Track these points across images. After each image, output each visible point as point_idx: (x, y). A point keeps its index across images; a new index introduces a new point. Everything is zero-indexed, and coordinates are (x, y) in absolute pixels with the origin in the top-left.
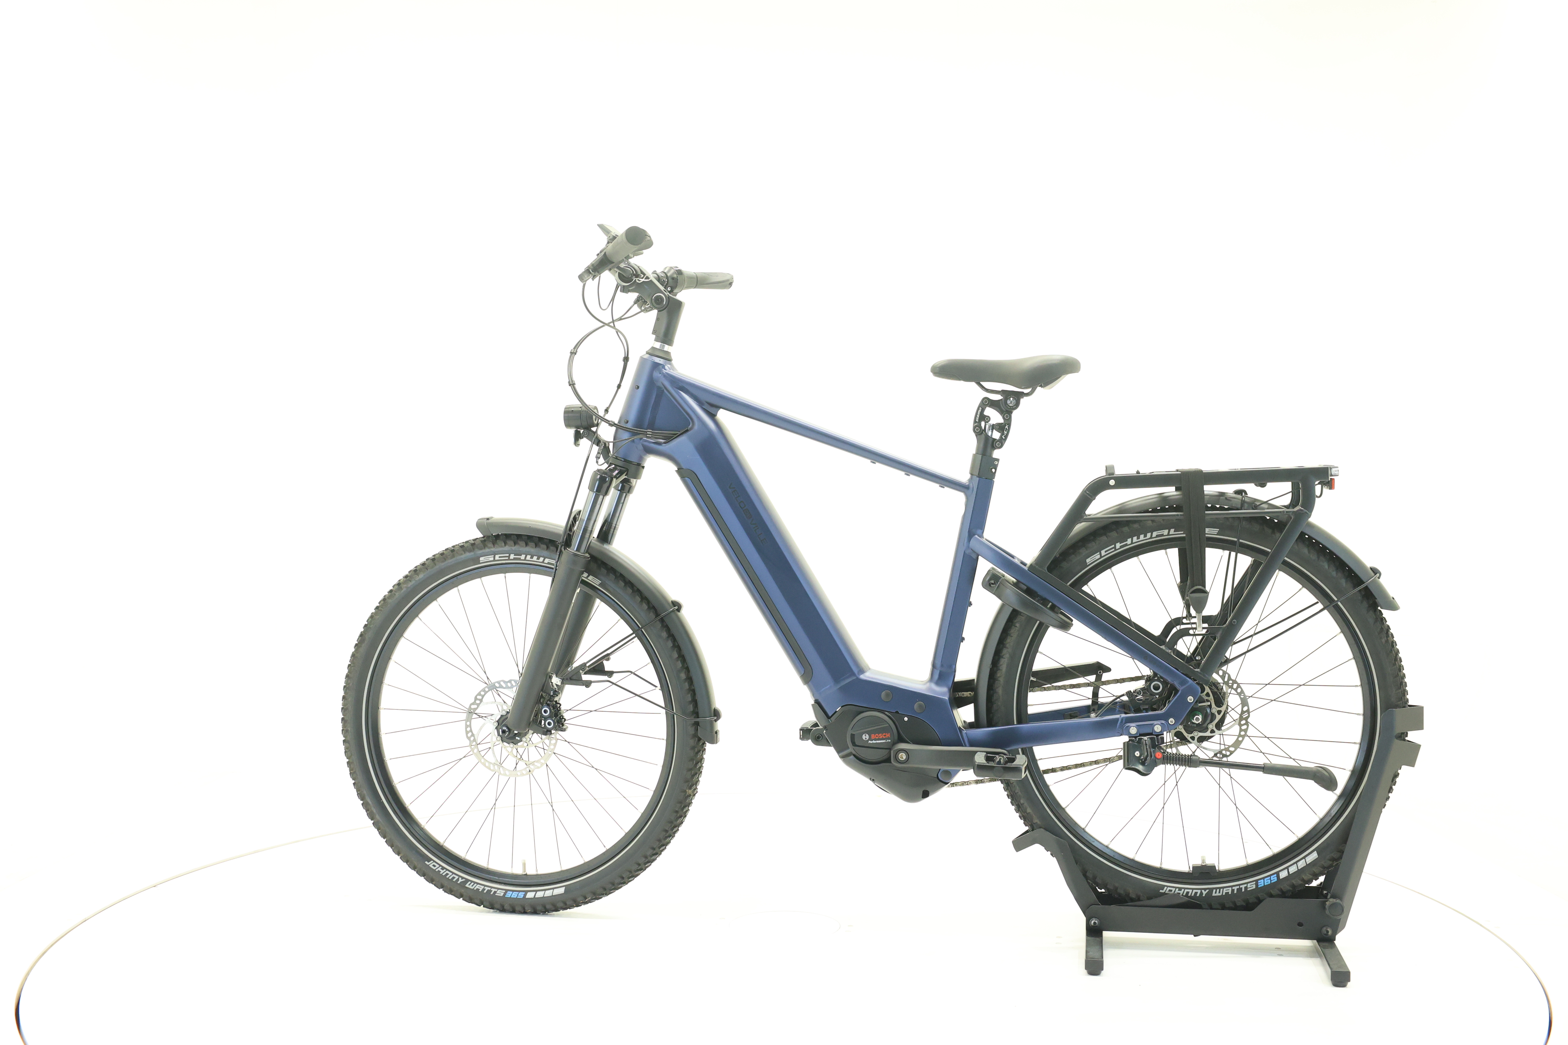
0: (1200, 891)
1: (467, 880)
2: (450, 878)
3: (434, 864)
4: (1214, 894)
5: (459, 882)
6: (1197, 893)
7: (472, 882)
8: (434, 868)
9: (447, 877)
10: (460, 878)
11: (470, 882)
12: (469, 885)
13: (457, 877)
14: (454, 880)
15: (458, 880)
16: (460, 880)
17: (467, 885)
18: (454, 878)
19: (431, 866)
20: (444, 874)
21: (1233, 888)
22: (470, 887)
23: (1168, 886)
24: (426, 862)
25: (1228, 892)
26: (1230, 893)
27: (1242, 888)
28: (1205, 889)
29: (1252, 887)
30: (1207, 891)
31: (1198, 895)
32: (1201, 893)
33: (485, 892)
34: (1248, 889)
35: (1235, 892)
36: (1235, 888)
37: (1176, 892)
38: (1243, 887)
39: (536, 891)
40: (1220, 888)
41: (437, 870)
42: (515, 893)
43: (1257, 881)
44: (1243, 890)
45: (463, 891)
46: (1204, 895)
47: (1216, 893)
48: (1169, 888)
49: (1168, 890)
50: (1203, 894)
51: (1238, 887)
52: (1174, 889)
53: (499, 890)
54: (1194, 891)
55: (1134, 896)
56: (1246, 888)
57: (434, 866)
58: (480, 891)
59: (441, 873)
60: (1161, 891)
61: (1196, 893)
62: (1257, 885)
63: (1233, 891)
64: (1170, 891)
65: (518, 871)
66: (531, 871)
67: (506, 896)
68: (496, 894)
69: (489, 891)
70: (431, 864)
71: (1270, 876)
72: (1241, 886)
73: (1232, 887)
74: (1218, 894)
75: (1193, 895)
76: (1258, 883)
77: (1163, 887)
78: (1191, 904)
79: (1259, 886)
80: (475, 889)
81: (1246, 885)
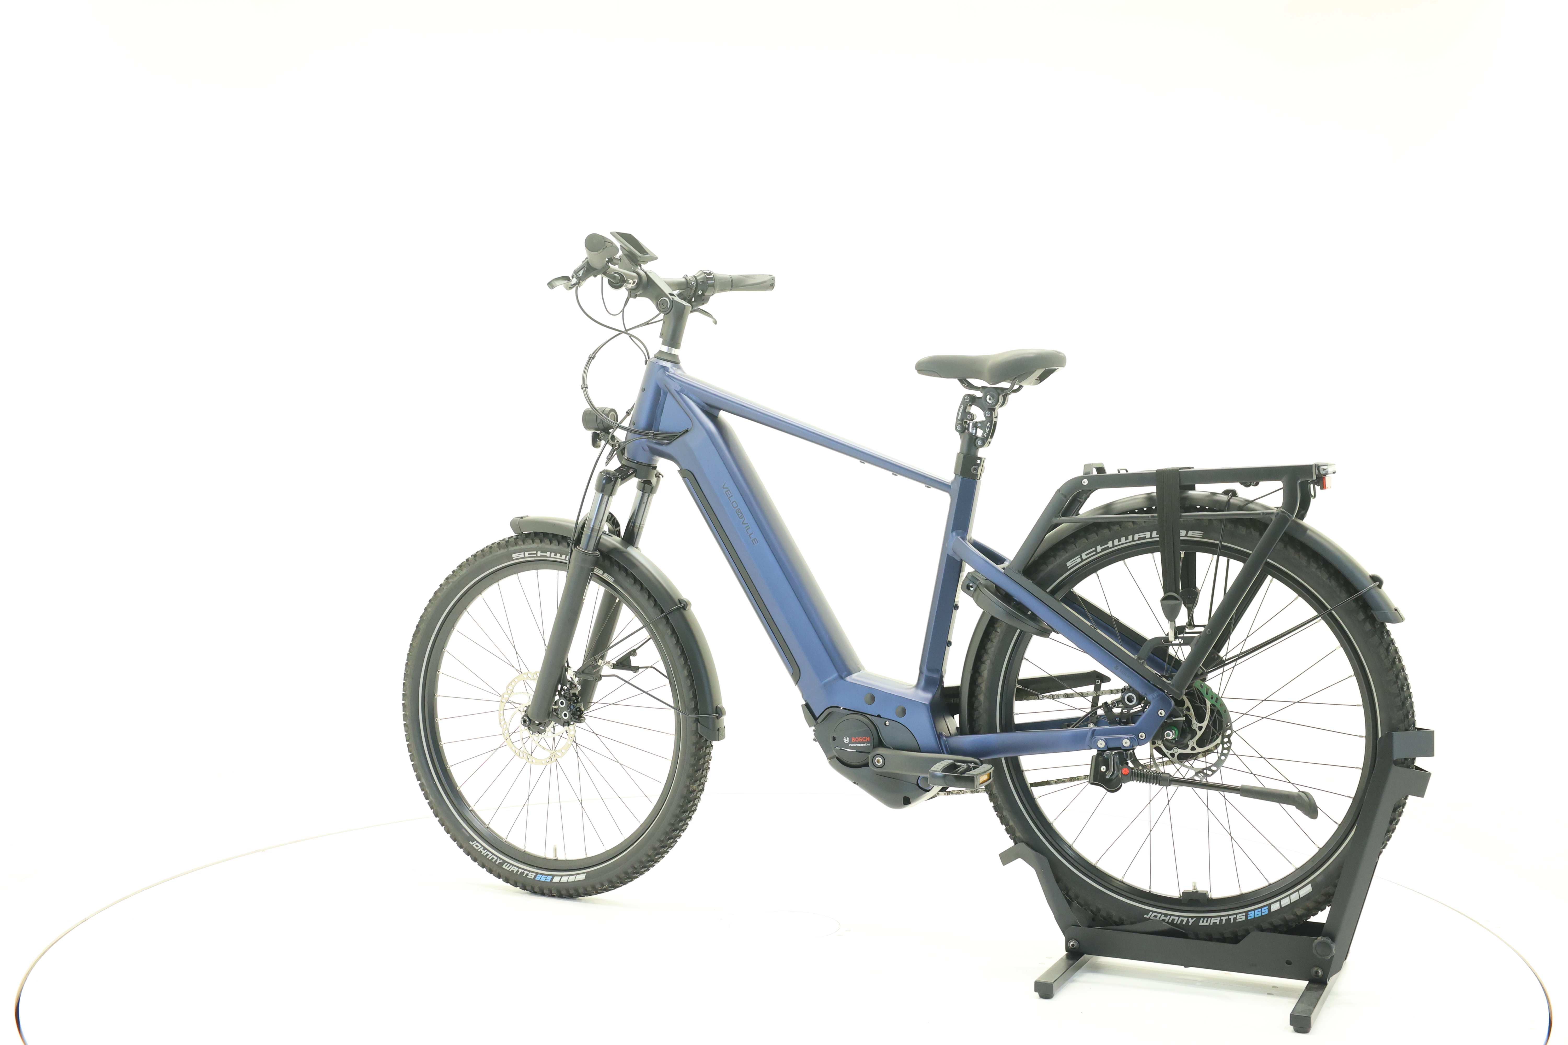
0: (1187, 919)
1: (505, 862)
2: (490, 858)
3: (477, 844)
4: (1201, 924)
5: (497, 863)
6: (1184, 920)
7: (508, 863)
8: (477, 848)
9: (488, 857)
10: (499, 859)
11: (506, 864)
12: (506, 866)
13: (496, 858)
14: (493, 860)
15: (496, 860)
16: (499, 861)
17: (504, 867)
18: (493, 858)
19: (474, 846)
20: (485, 855)
21: (1222, 918)
22: (506, 868)
23: (1153, 912)
24: (470, 842)
25: (1216, 922)
26: (1218, 923)
27: (1231, 919)
28: (1192, 918)
29: (1241, 918)
30: (1194, 919)
31: (1184, 923)
32: (1188, 921)
33: (519, 873)
34: (1237, 921)
35: (1224, 922)
36: (1224, 919)
37: (1161, 919)
38: (1232, 917)
39: (562, 876)
40: (1208, 917)
41: (479, 850)
42: (544, 877)
43: (1247, 912)
44: (1232, 921)
45: (500, 871)
46: (1190, 924)
47: (1203, 922)
48: (1154, 914)
49: (1153, 915)
50: (1189, 922)
51: (1227, 917)
52: (1159, 915)
53: (531, 873)
54: (1181, 918)
55: (1117, 920)
56: (1235, 919)
57: (477, 846)
58: (515, 872)
59: (482, 853)
60: (1145, 916)
61: (1182, 921)
62: (1246, 916)
63: (1221, 921)
64: (1155, 916)
65: (550, 856)
66: (561, 857)
67: (536, 879)
68: (528, 877)
69: (522, 873)
70: (474, 844)
71: (1261, 908)
72: (1230, 917)
73: (1220, 916)
74: (1205, 924)
75: (1179, 922)
76: (1248, 914)
77: (1148, 912)
78: (1175, 932)
79: (1249, 918)
80: (510, 870)
81: (1235, 916)
